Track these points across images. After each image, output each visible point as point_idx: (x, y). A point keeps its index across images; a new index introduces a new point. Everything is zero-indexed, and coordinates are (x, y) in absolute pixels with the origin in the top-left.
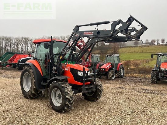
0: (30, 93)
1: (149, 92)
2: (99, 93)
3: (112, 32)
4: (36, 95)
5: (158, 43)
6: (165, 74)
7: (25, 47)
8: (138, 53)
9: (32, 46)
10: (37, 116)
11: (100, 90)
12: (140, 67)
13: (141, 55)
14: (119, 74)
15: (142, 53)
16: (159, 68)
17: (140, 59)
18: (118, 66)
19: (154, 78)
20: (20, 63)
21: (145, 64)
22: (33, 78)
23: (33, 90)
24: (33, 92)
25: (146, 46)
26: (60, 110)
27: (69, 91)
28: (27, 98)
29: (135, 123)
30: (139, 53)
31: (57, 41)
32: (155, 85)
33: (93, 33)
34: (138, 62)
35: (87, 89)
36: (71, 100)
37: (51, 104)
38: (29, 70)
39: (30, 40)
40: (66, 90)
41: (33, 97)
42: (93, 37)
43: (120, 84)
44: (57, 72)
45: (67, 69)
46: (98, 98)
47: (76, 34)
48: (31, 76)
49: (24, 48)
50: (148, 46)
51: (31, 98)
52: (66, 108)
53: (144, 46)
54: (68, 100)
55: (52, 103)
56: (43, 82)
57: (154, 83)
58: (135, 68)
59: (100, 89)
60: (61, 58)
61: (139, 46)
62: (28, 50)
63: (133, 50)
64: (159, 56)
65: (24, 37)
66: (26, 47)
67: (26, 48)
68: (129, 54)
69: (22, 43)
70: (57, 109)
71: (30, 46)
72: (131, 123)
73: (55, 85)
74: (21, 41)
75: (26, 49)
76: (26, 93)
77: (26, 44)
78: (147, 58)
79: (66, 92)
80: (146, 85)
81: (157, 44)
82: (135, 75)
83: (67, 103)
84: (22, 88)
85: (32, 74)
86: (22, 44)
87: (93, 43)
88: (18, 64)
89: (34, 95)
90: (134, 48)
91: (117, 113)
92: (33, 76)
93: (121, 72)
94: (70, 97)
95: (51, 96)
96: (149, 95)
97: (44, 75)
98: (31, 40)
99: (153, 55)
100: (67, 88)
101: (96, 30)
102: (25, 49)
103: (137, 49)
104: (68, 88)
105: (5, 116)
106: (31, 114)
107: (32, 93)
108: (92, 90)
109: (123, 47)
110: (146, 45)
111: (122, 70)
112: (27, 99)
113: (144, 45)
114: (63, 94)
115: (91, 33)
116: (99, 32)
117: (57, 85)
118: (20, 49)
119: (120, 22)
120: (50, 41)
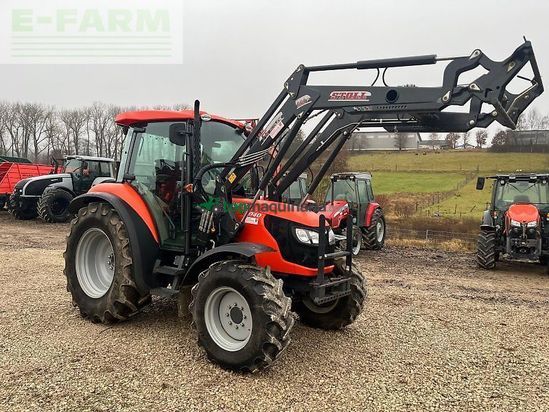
0: (109, 301)
1: (486, 295)
2: (358, 304)
3: (447, 95)
4: (130, 311)
5: (466, 144)
6: (524, 240)
7: (27, 138)
8: (405, 171)
9: (50, 136)
10: (164, 386)
11: (359, 292)
12: (414, 216)
13: (414, 178)
14: (371, 238)
15: (418, 172)
16: (504, 220)
17: (414, 191)
18: (370, 212)
19: (488, 253)
20: (23, 195)
21: (429, 209)
22: (125, 250)
23: (122, 294)
24: (123, 300)
25: (430, 152)
26: (245, 364)
27: (278, 297)
28: (97, 321)
29: (506, 402)
30: (412, 172)
31: (212, 120)
32: (490, 274)
33: (368, 94)
34: (408, 200)
35: (329, 290)
36: (284, 328)
37: (200, 343)
38: (106, 220)
39: (44, 114)
40: (269, 294)
41: (120, 317)
42: (369, 109)
43: (382, 270)
44: (217, 229)
45: (251, 220)
46: (351, 318)
47: (296, 97)
48: (117, 240)
49: (21, 142)
50: (437, 152)
51: (113, 322)
52: (267, 358)
53: (426, 151)
54: (274, 328)
55: (205, 340)
56: (162, 264)
57: (488, 268)
58: (400, 220)
59: (359, 288)
60: (232, 178)
61: (411, 152)
62: (36, 149)
63: (392, 161)
64: (502, 182)
65: (23, 103)
66: (31, 137)
67: (31, 141)
68: (380, 174)
69: (17, 125)
70: (231, 360)
71: (43, 135)
72: (493, 401)
73: (224, 274)
74: (14, 118)
75: (31, 146)
76: (91, 304)
77: (29, 129)
78: (432, 190)
79: (268, 301)
80: (466, 275)
81: (464, 146)
82: (405, 241)
83: (273, 340)
84: (74, 286)
85: (119, 234)
86: (14, 129)
87: (339, 132)
88: (17, 198)
89: (124, 310)
90: (395, 157)
91: (434, 370)
92: (122, 242)
93: (376, 233)
94: (282, 317)
95: (201, 314)
96: (489, 306)
97: (162, 239)
98: (49, 115)
99: (484, 179)
100: (270, 286)
101: (379, 84)
102: (26, 146)
103: (403, 160)
104: (273, 285)
105: (41, 392)
106: (137, 383)
107: (116, 304)
108: (341, 293)
109: (360, 152)
110: (431, 148)
111: (379, 226)
112: (95, 327)
113: (424, 146)
114: (257, 306)
115: (360, 94)
116: (392, 94)
117: (233, 276)
118: (8, 146)
119: (480, 59)
120: (191, 119)
